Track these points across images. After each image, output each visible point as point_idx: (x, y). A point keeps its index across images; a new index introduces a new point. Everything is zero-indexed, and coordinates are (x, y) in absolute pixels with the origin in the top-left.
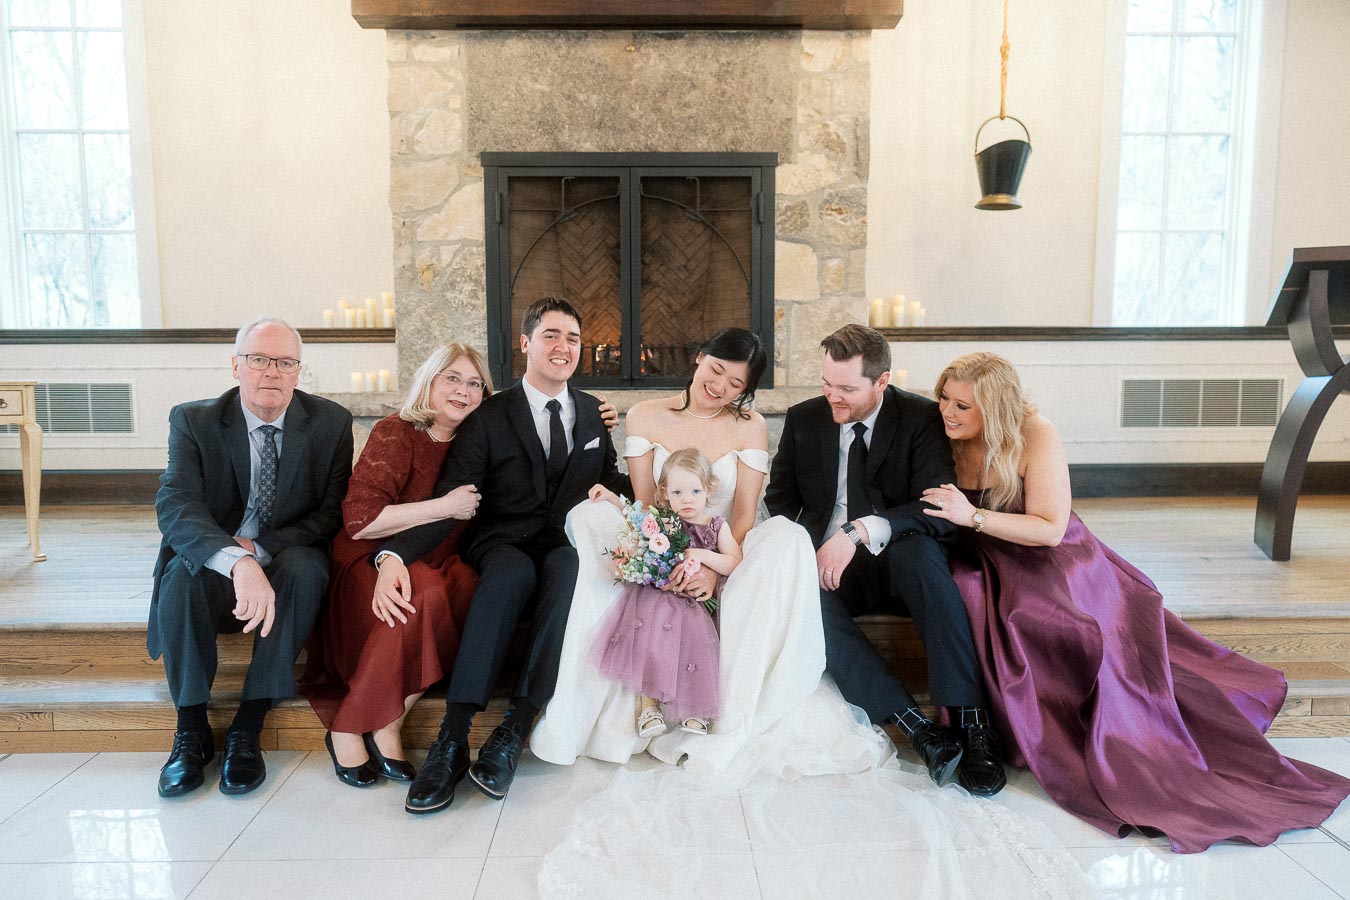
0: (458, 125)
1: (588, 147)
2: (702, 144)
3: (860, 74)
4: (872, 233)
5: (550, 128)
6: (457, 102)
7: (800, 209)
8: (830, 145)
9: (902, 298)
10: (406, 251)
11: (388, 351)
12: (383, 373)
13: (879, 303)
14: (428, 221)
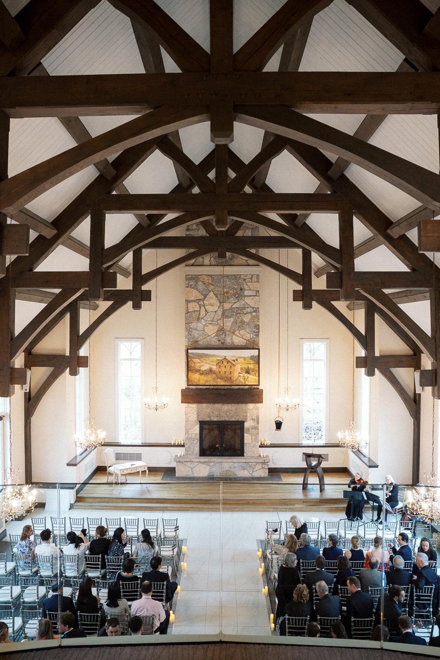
0: (195, 416)
1: (215, 420)
2: (233, 419)
3: (258, 409)
4: (260, 432)
5: (209, 417)
6: (195, 413)
7: (248, 429)
8: (253, 420)
9: (266, 439)
10: (187, 435)
11: (183, 449)
12: (182, 453)
13: (263, 440)
14: (190, 431)
